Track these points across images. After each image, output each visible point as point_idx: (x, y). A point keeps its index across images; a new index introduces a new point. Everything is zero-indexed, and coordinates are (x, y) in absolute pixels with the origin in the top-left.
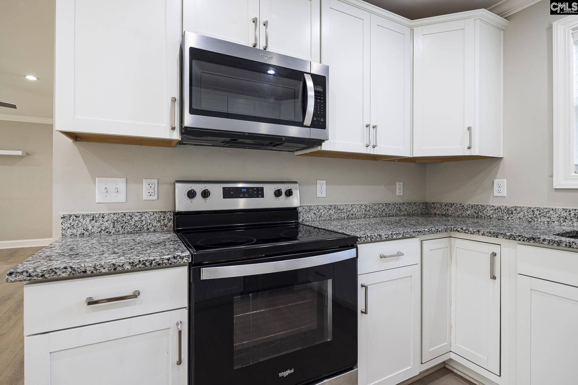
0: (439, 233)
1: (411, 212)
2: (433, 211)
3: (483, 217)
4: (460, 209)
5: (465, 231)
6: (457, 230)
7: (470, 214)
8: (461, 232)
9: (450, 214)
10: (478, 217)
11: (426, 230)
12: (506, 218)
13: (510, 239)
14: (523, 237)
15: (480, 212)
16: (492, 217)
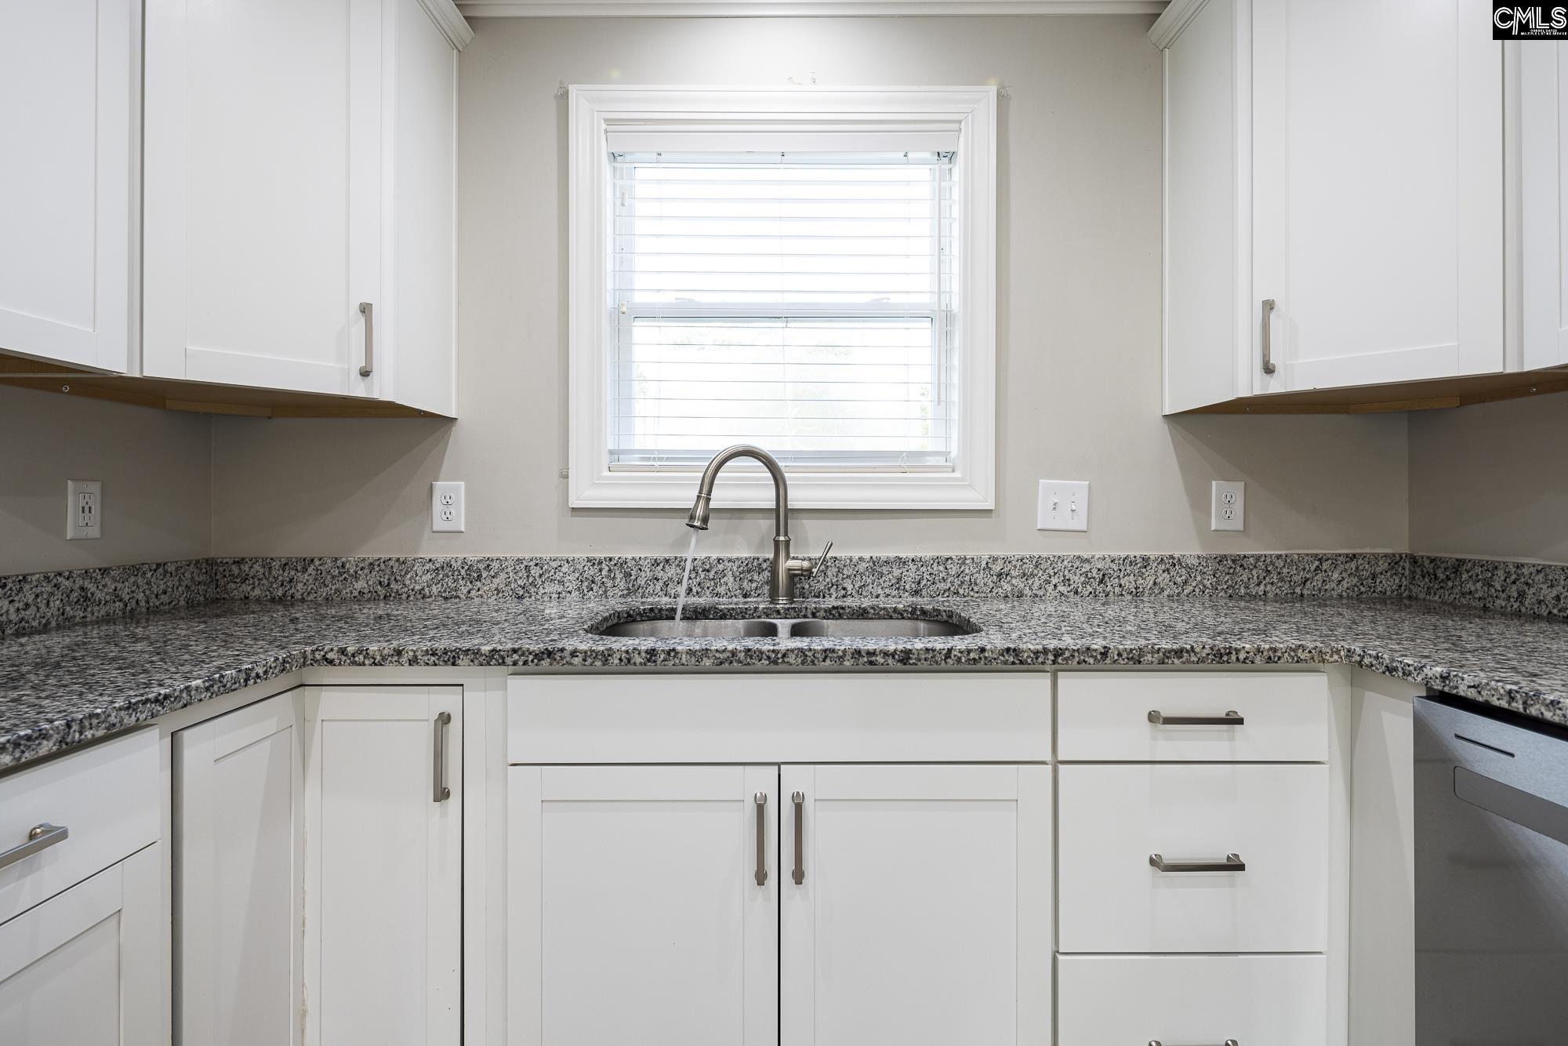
0: (255, 683)
1: (143, 604)
2: (238, 591)
3: (404, 596)
4: (333, 577)
5: (354, 657)
6: (326, 659)
7: (366, 591)
8: (340, 664)
9: (298, 596)
10: (390, 595)
11: (194, 683)
12: (465, 591)
13: (492, 663)
14: (523, 655)
15: (394, 582)
16: (428, 594)
